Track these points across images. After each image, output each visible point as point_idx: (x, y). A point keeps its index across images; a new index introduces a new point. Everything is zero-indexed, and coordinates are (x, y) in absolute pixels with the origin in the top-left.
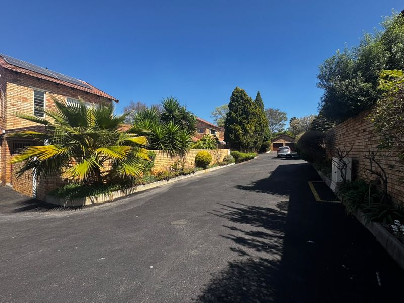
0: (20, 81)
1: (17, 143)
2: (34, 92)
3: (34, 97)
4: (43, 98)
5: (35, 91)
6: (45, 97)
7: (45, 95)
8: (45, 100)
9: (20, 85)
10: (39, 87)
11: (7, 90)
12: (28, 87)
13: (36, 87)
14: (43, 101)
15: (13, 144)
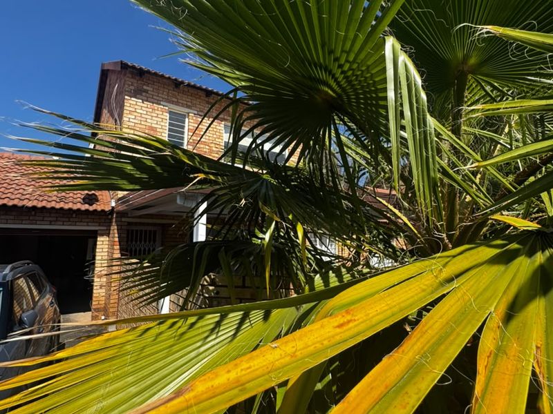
0: (146, 91)
1: (135, 228)
2: (168, 115)
3: (167, 125)
4: (183, 127)
5: (170, 113)
6: (186, 125)
7: (187, 120)
8: (186, 130)
9: (147, 101)
10: (177, 103)
11: (125, 111)
12: (160, 104)
13: (172, 102)
14: (183, 133)
15: (128, 231)
